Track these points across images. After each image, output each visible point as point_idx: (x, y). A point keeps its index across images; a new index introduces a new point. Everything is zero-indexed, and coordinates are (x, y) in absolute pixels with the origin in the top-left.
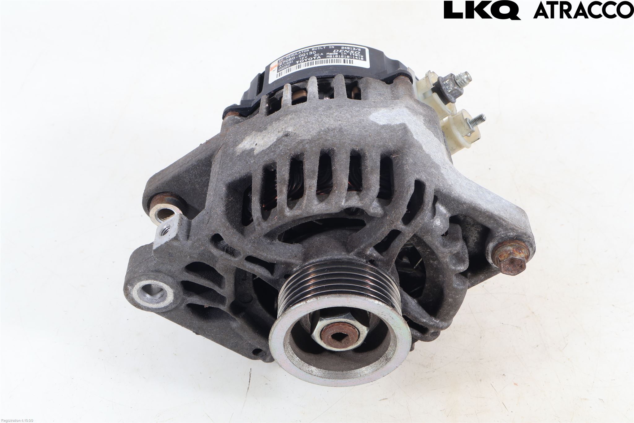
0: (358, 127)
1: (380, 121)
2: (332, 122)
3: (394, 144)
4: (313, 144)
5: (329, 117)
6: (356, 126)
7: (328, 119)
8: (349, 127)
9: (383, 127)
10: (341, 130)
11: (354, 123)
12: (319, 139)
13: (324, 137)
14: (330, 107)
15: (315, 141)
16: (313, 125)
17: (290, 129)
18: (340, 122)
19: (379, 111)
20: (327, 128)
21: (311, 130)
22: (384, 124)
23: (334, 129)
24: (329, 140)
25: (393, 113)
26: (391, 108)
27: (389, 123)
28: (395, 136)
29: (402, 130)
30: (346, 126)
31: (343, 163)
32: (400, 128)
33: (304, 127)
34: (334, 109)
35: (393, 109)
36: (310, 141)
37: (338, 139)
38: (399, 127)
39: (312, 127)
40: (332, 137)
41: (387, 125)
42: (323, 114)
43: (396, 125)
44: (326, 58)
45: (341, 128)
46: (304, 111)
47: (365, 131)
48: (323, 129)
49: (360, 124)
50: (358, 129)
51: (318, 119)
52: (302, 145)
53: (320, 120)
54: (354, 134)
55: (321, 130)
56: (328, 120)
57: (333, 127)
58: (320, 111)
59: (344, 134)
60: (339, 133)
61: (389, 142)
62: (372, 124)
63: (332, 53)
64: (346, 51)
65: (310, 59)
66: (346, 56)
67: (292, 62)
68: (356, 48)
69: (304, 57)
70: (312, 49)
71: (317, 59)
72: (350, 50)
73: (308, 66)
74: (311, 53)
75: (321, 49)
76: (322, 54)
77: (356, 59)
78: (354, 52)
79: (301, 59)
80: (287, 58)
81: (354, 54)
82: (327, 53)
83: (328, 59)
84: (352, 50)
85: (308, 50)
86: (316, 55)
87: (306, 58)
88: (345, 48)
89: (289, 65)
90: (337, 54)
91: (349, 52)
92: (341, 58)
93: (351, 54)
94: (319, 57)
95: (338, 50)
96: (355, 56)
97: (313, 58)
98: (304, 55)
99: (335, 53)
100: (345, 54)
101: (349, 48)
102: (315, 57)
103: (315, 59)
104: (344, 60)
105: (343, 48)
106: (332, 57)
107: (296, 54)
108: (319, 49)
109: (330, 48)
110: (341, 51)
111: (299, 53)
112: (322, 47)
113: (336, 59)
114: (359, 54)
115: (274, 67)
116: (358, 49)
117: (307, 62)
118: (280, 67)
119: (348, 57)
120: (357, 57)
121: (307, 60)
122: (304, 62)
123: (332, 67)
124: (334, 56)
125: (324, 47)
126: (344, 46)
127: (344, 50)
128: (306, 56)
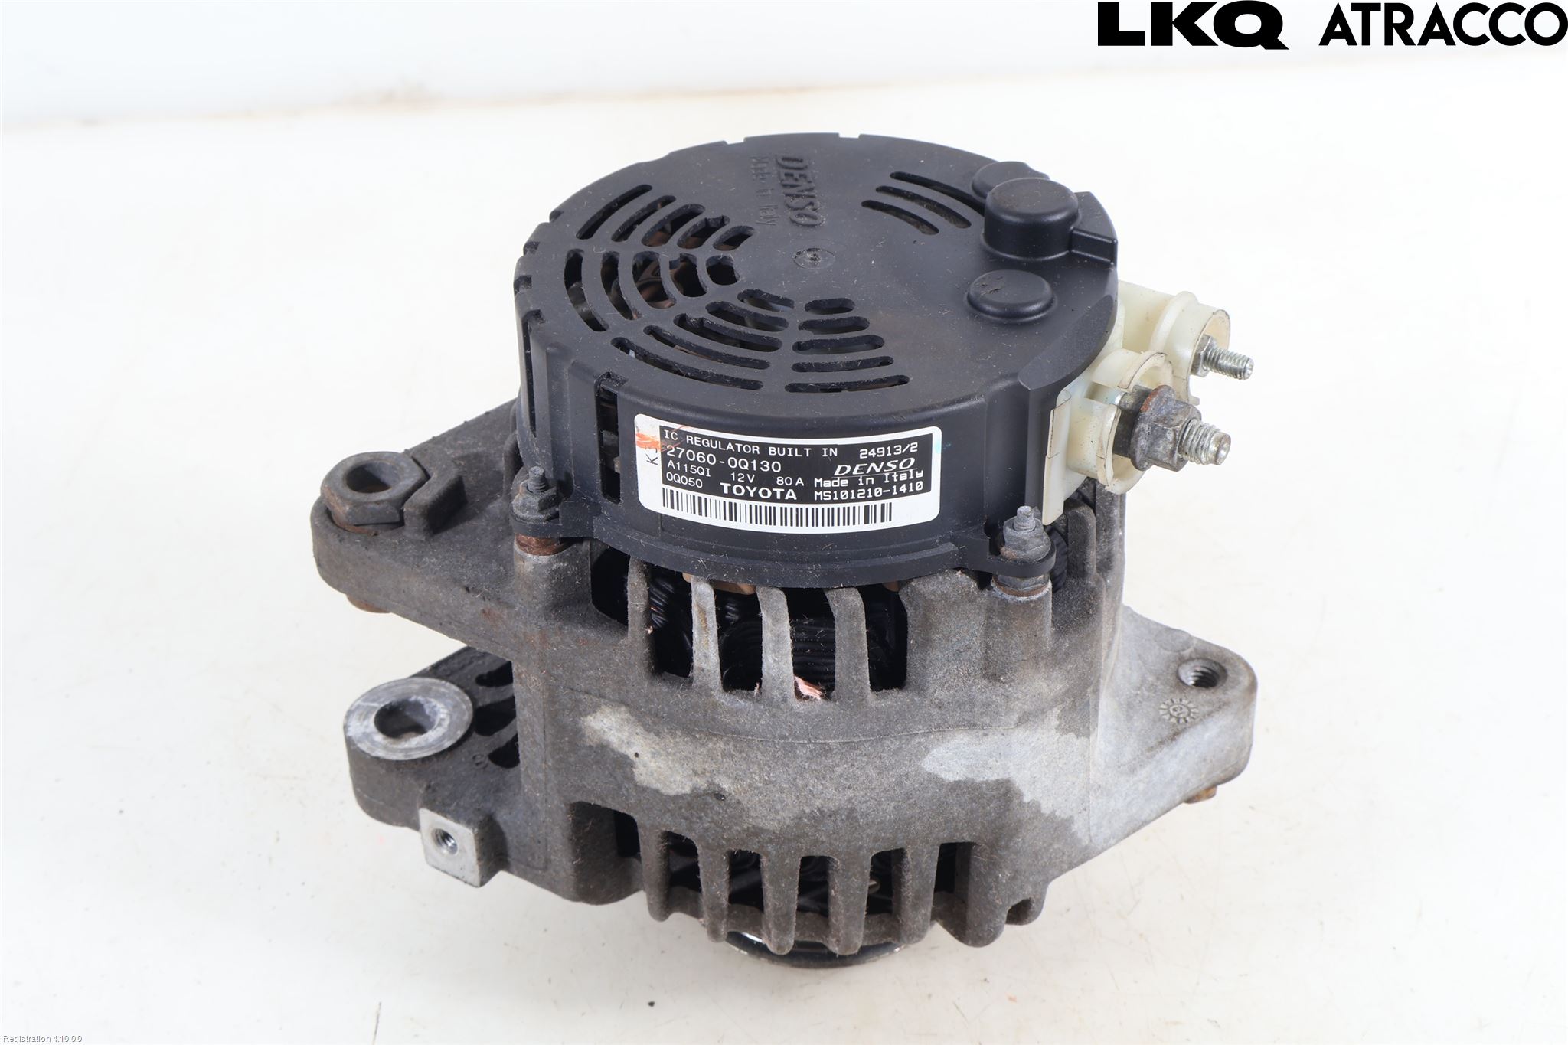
0: (892, 798)
1: (949, 771)
2: (831, 792)
3: (974, 836)
4: (785, 847)
5: (824, 778)
6: (887, 799)
7: (822, 784)
8: (871, 804)
9: (956, 787)
10: (851, 815)
11: (886, 791)
12: (798, 837)
13: (810, 834)
14: (827, 748)
15: (790, 840)
16: (784, 795)
17: (726, 785)
18: (850, 793)
19: (949, 741)
20: (819, 810)
21: (779, 807)
22: (957, 779)
23: (835, 813)
24: (823, 842)
25: (983, 747)
26: (981, 732)
27: (970, 776)
28: (980, 814)
29: (999, 799)
30: (865, 802)
31: (854, 899)
32: (994, 793)
33: (761, 793)
34: (836, 754)
35: (986, 735)
36: (778, 838)
37: (845, 841)
38: (993, 790)
39: (781, 802)
40: (829, 836)
41: (964, 782)
42: (809, 766)
43: (986, 782)
44: (813, 502)
45: (853, 810)
46: (757, 746)
47: (909, 804)
48: (807, 810)
49: (898, 790)
50: (893, 804)
51: (795, 780)
52: (759, 842)
53: (800, 783)
54: (882, 822)
55: (805, 813)
56: (821, 787)
57: (832, 806)
58: (801, 756)
59: (859, 825)
60: (847, 823)
61: (962, 829)
62: (929, 781)
63: (830, 481)
64: (873, 465)
65: (765, 493)
66: (873, 487)
67: (708, 475)
68: (904, 442)
69: (746, 476)
70: (770, 448)
71: (787, 498)
72: (886, 459)
73: (758, 521)
74: (767, 466)
75: (797, 455)
76: (802, 482)
77: (900, 494)
78: (897, 464)
79: (737, 477)
80: (690, 441)
81: (895, 476)
82: (816, 480)
83: (820, 506)
84: (893, 457)
85: (755, 449)
86: (782, 481)
87: (751, 481)
88: (870, 454)
89: (699, 482)
90: (845, 483)
91: (882, 471)
92: (857, 500)
93: (887, 475)
94: (791, 494)
95: (849, 468)
96: (899, 484)
97: (774, 490)
98: (746, 467)
99: (841, 479)
100: (870, 481)
101: (883, 452)
102: (779, 491)
103: (779, 497)
104: (867, 508)
105: (866, 453)
106: (830, 499)
107: (718, 445)
108: (790, 455)
109: (825, 455)
110: (858, 471)
111: (728, 447)
112: (801, 448)
113: (841, 506)
114: (910, 468)
115: (649, 441)
116: (910, 446)
117: (754, 503)
118: (671, 464)
119: (879, 491)
120: (904, 486)
121: (756, 493)
122: (747, 497)
123: (831, 546)
124: (835, 492)
125: (808, 450)
126: (869, 446)
127: (866, 465)
128: (750, 471)
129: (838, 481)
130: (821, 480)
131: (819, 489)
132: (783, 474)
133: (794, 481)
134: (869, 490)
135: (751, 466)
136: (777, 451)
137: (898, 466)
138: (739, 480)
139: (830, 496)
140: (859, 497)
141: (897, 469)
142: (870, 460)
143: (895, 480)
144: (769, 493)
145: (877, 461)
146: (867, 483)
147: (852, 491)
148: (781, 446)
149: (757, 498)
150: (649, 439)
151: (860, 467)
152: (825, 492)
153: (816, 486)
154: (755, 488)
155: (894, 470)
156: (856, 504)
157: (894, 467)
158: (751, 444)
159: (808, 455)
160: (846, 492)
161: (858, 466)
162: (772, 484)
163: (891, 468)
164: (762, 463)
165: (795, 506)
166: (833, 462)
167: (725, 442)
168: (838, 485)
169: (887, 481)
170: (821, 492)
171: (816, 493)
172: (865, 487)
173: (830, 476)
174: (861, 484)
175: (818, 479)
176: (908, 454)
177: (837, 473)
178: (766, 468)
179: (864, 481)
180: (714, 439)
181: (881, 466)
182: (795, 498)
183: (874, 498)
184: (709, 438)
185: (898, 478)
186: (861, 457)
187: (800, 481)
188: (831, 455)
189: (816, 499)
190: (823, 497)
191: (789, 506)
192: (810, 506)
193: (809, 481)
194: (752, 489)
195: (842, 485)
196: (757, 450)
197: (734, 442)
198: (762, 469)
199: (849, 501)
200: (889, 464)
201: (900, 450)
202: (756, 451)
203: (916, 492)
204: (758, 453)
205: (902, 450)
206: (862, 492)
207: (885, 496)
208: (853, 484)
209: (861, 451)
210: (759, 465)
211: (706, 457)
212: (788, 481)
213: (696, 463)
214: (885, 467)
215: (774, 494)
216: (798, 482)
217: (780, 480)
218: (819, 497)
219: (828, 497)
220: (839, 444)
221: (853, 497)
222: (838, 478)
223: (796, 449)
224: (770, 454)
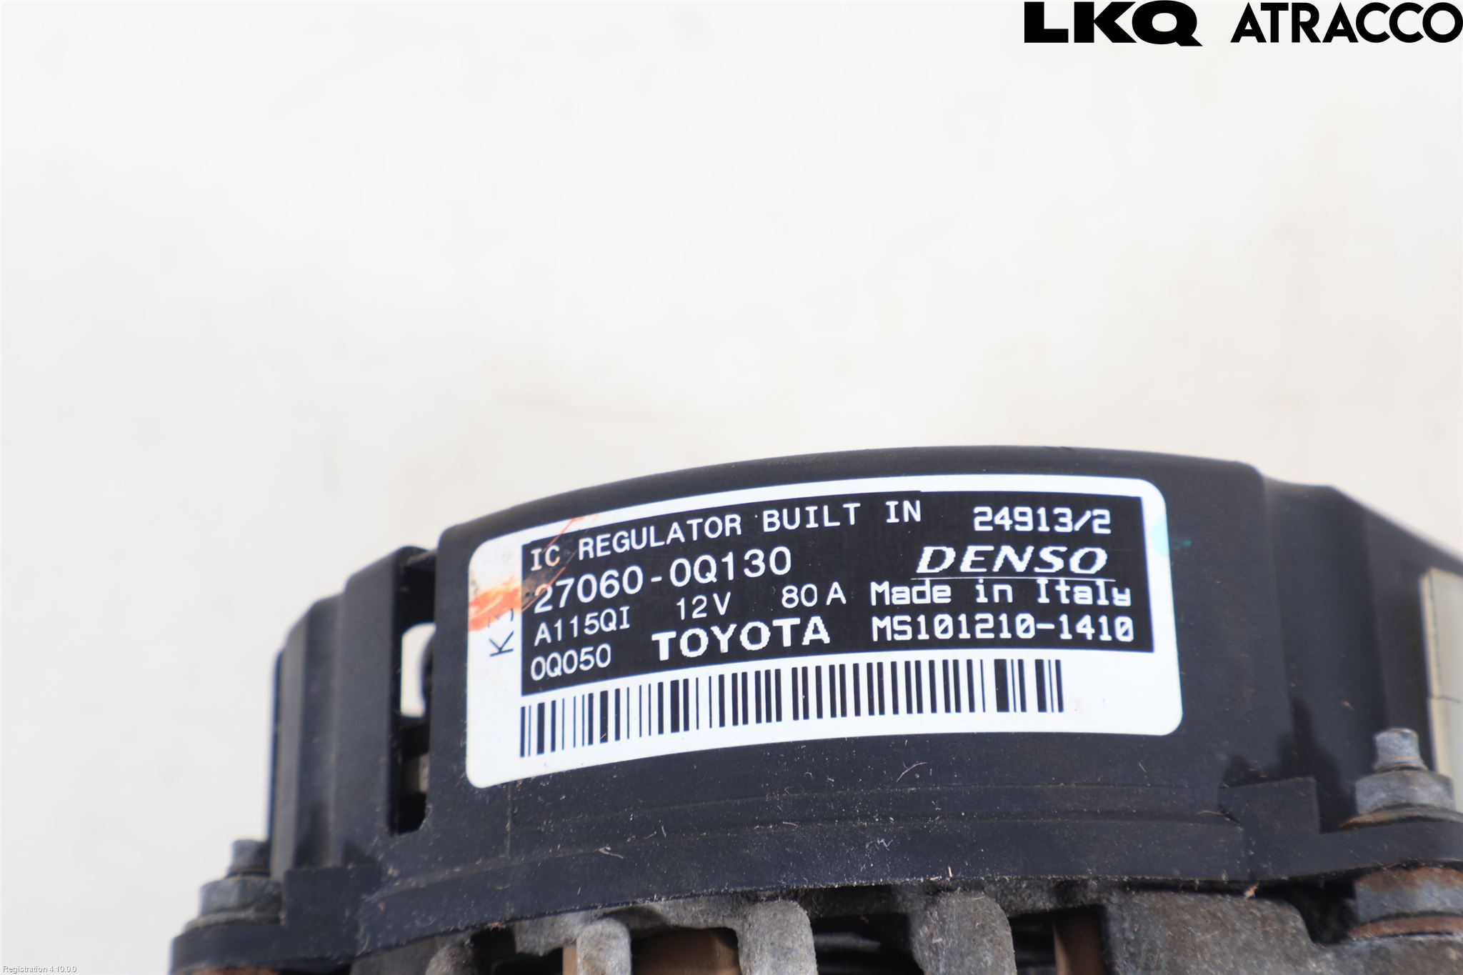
44: (870, 647)
63: (906, 589)
64: (1007, 551)
65: (755, 636)
66: (1012, 611)
67: (625, 626)
68: (1079, 503)
69: (711, 601)
70: (766, 513)
71: (806, 642)
72: (1038, 540)
73: (740, 717)
74: (759, 562)
75: (827, 524)
76: (841, 595)
77: (1079, 642)
78: (1066, 557)
79: (690, 609)
80: (586, 553)
81: (1062, 588)
82: (875, 587)
83: (886, 657)
84: (1053, 538)
85: (733, 524)
86: (794, 595)
87: (722, 610)
88: (998, 521)
89: (604, 651)
90: (942, 594)
91: (1029, 570)
92: (974, 643)
93: (1043, 582)
94: (816, 631)
95: (950, 554)
96: (1076, 612)
97: (776, 623)
98: (711, 577)
99: (933, 584)
100: (1003, 593)
101: (1029, 519)
102: (786, 624)
103: (787, 641)
104: (1000, 666)
105: (989, 518)
106: (909, 637)
107: (650, 538)
108: (812, 524)
109: (893, 519)
110: (974, 564)
111: (671, 536)
112: (836, 503)
113: (938, 655)
114: (1098, 575)
115: (498, 601)
116: (1093, 518)
117: (728, 669)
118: (543, 633)
119: (1026, 624)
120: (1087, 619)
121: (734, 641)
122: (711, 656)
123: (917, 769)
124: (922, 619)
125: (851, 507)
126: (998, 500)
127: (991, 548)
128: (721, 585)
129: (926, 588)
130: (886, 585)
131: (885, 610)
132: (796, 578)
133: (823, 594)
134: (1004, 618)
135: (722, 568)
136: (781, 518)
137: (1067, 564)
138: (695, 615)
139: (908, 628)
140: (979, 635)
141: (1066, 571)
142: (999, 536)
143: (1065, 600)
144: (766, 634)
145: (1019, 541)
146: (997, 599)
147: (963, 618)
148: (790, 504)
149: (737, 653)
150: (498, 594)
151: (977, 554)
152: (897, 618)
153: (874, 603)
154: (732, 627)
155: (1059, 573)
156: (975, 654)
157: (1058, 564)
158: (721, 512)
159: (852, 522)
160: (948, 620)
161: (972, 549)
162: (772, 610)
163: (1050, 565)
164: (747, 557)
165: (825, 661)
166: (913, 537)
167: (662, 524)
168: (927, 601)
169: (1043, 599)
170: (888, 619)
171: (876, 623)
172: (990, 607)
173: (907, 576)
174: (982, 599)
175: (880, 583)
176: (1085, 537)
177: (923, 567)
178: (755, 569)
179: (989, 593)
180: (638, 525)
181: (1028, 556)
182: (827, 640)
183: (1015, 642)
184: (627, 526)
185: (1070, 594)
186: (978, 528)
187: (836, 592)
188: (906, 519)
189: (875, 638)
190: (894, 632)
191: (811, 662)
192: (863, 658)
193: (857, 592)
194: (724, 631)
195: (937, 601)
196: (737, 525)
197: (682, 518)
198: (747, 572)
199: (955, 643)
200: (1045, 554)
201: (1068, 520)
202: (733, 530)
203: (1115, 645)
204: (739, 532)
205: (1075, 520)
206: (985, 621)
207: (1046, 640)
208: (963, 602)
209: (977, 510)
210: (740, 564)
211: (620, 579)
212: (809, 595)
213: (599, 604)
214: (1036, 560)
215: (776, 633)
216: (831, 596)
217: (790, 596)
218: (882, 632)
219: (904, 632)
220: (924, 489)
221: (965, 635)
222: (927, 580)
223: (826, 508)
224: (766, 529)
